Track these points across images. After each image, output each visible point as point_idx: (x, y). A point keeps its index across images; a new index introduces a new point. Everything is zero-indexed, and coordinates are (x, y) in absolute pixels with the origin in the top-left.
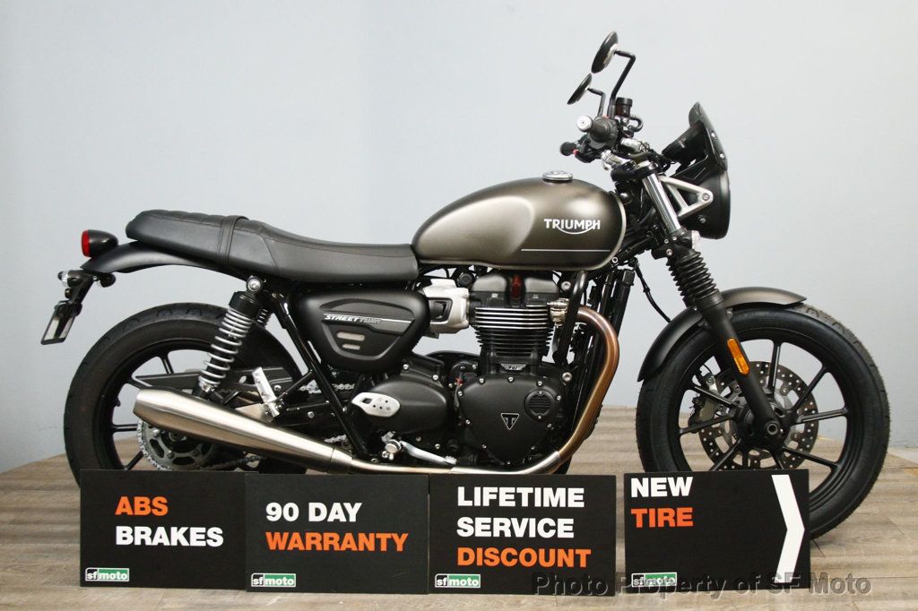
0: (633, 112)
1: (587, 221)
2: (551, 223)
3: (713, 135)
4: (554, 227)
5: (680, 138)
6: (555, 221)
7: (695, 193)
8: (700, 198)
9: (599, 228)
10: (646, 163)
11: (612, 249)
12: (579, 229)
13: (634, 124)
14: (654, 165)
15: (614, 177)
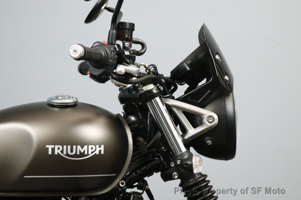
0: (136, 35)
1: (90, 147)
2: (53, 149)
3: (217, 57)
4: (56, 153)
5: (185, 61)
6: (56, 147)
7: (200, 116)
8: (205, 120)
9: (102, 153)
10: (151, 87)
11: (118, 172)
12: (82, 154)
13: (137, 47)
14: (158, 88)
15: (122, 99)
